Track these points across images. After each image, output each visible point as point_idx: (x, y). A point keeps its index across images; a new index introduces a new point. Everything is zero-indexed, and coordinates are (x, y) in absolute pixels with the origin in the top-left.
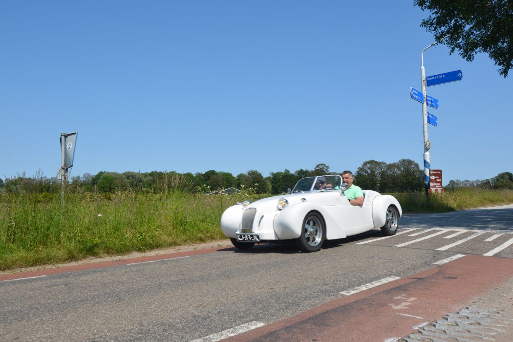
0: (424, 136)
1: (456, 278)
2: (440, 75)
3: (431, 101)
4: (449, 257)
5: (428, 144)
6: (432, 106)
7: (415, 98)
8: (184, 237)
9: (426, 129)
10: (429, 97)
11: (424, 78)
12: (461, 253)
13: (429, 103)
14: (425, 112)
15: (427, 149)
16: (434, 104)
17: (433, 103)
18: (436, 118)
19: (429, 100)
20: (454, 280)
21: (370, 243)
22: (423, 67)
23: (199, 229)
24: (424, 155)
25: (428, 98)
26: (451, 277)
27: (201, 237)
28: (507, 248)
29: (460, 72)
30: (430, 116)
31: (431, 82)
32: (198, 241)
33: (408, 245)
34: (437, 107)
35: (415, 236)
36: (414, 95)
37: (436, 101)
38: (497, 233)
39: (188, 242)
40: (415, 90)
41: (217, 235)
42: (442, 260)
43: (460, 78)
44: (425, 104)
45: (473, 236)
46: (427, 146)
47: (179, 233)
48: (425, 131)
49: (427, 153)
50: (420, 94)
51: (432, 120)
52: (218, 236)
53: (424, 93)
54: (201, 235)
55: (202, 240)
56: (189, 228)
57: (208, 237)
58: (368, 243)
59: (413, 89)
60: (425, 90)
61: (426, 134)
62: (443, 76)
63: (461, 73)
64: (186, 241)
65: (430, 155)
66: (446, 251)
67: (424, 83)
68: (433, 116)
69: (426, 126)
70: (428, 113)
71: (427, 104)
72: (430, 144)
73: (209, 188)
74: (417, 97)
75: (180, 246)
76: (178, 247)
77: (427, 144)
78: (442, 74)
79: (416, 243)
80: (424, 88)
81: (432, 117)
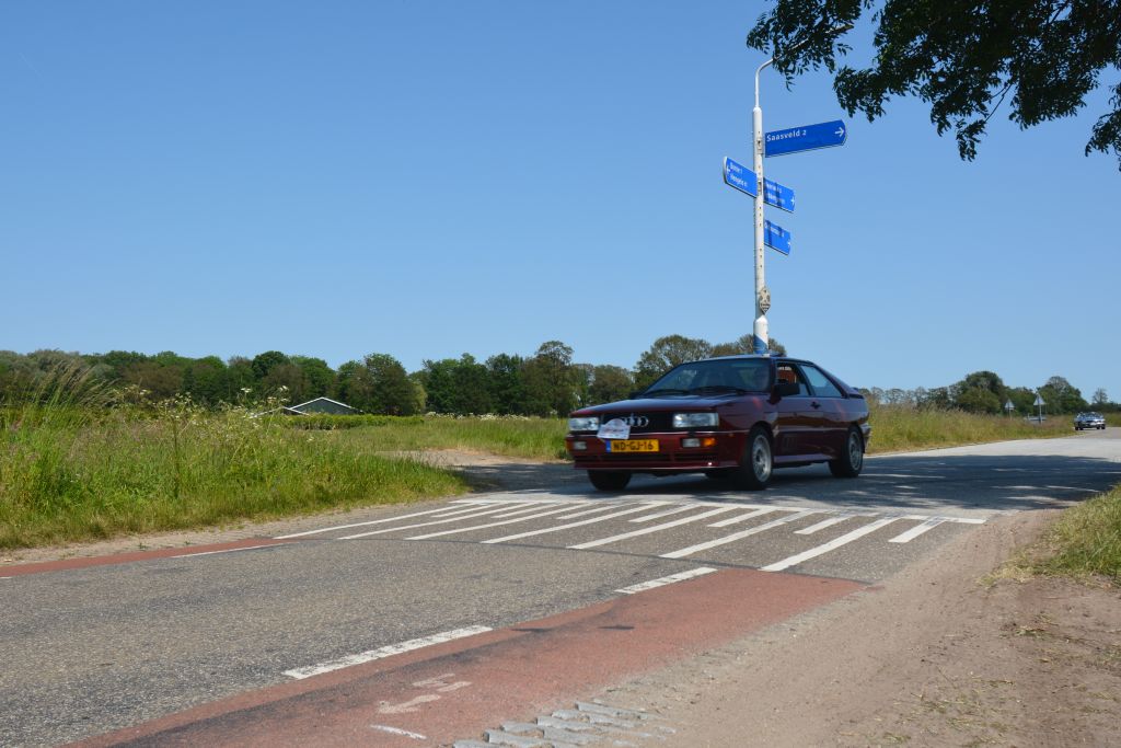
0: (756, 279)
1: (632, 628)
2: (796, 130)
3: (777, 194)
4: (672, 574)
5: (765, 298)
6: (779, 205)
7: (735, 183)
8: (47, 526)
9: (761, 262)
10: (770, 182)
11: (759, 135)
12: (710, 564)
13: (770, 196)
14: (760, 220)
15: (761, 311)
16: (783, 201)
17: (780, 198)
18: (788, 235)
19: (771, 191)
20: (623, 631)
21: (518, 539)
22: (757, 109)
23: (99, 504)
24: (754, 324)
25: (768, 186)
26: (624, 624)
27: (97, 525)
28: (833, 551)
29: (840, 124)
30: (773, 230)
31: (777, 145)
32: (88, 536)
33: (606, 545)
34: (790, 207)
35: (644, 523)
36: (733, 178)
37: (790, 194)
38: (837, 516)
39: (57, 537)
40: (735, 164)
41: (149, 520)
42: (645, 583)
43: (840, 141)
44: (760, 199)
45: (779, 522)
46: (762, 302)
47: (34, 515)
48: (758, 265)
49: (762, 320)
50: (749, 175)
51: (776, 239)
52: (152, 523)
53: (760, 173)
54: (99, 519)
55: (98, 533)
56: (68, 501)
57: (118, 526)
58: (512, 541)
59: (729, 161)
60: (760, 166)
61: (761, 273)
62: (801, 133)
63: (844, 128)
64: (49, 536)
65: (769, 325)
66: (679, 559)
67: (759, 149)
68: (780, 229)
69: (761, 253)
70: (769, 223)
71: (766, 200)
72: (768, 297)
73: (146, 396)
74: (740, 181)
75: (27, 550)
76: (20, 553)
77: (761, 298)
78: (802, 129)
79: (630, 538)
80: (759, 160)
81: (777, 232)
